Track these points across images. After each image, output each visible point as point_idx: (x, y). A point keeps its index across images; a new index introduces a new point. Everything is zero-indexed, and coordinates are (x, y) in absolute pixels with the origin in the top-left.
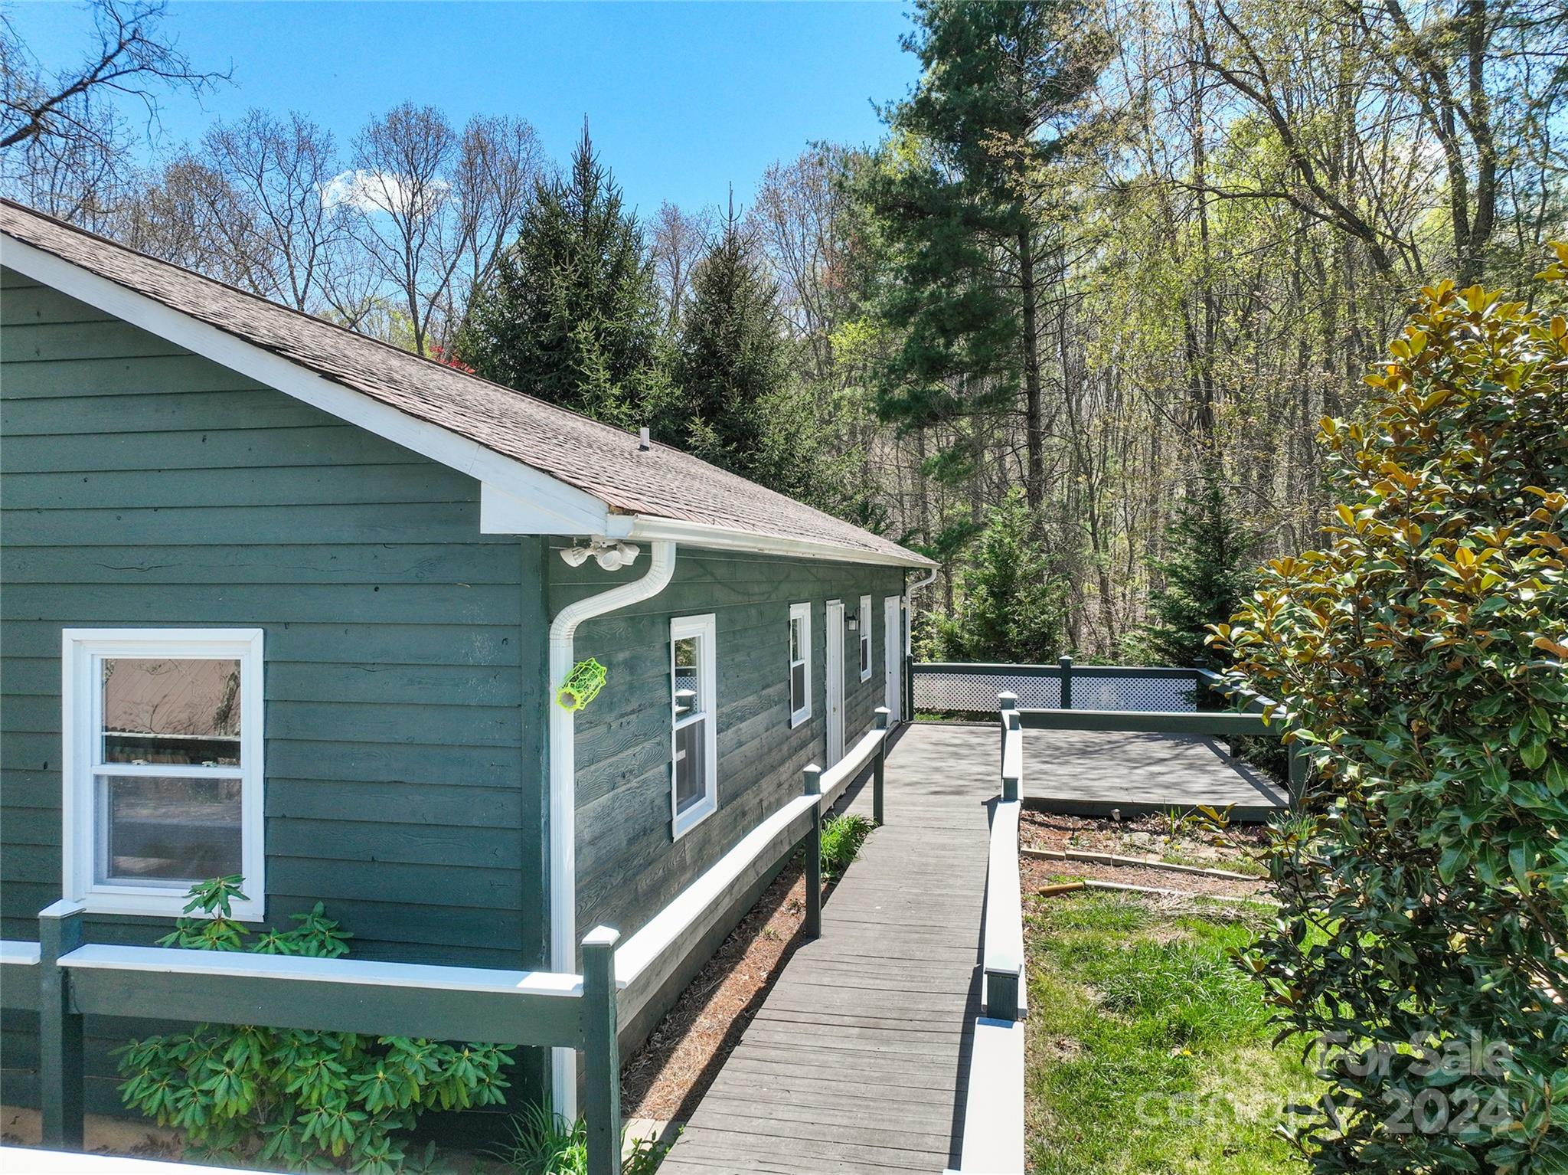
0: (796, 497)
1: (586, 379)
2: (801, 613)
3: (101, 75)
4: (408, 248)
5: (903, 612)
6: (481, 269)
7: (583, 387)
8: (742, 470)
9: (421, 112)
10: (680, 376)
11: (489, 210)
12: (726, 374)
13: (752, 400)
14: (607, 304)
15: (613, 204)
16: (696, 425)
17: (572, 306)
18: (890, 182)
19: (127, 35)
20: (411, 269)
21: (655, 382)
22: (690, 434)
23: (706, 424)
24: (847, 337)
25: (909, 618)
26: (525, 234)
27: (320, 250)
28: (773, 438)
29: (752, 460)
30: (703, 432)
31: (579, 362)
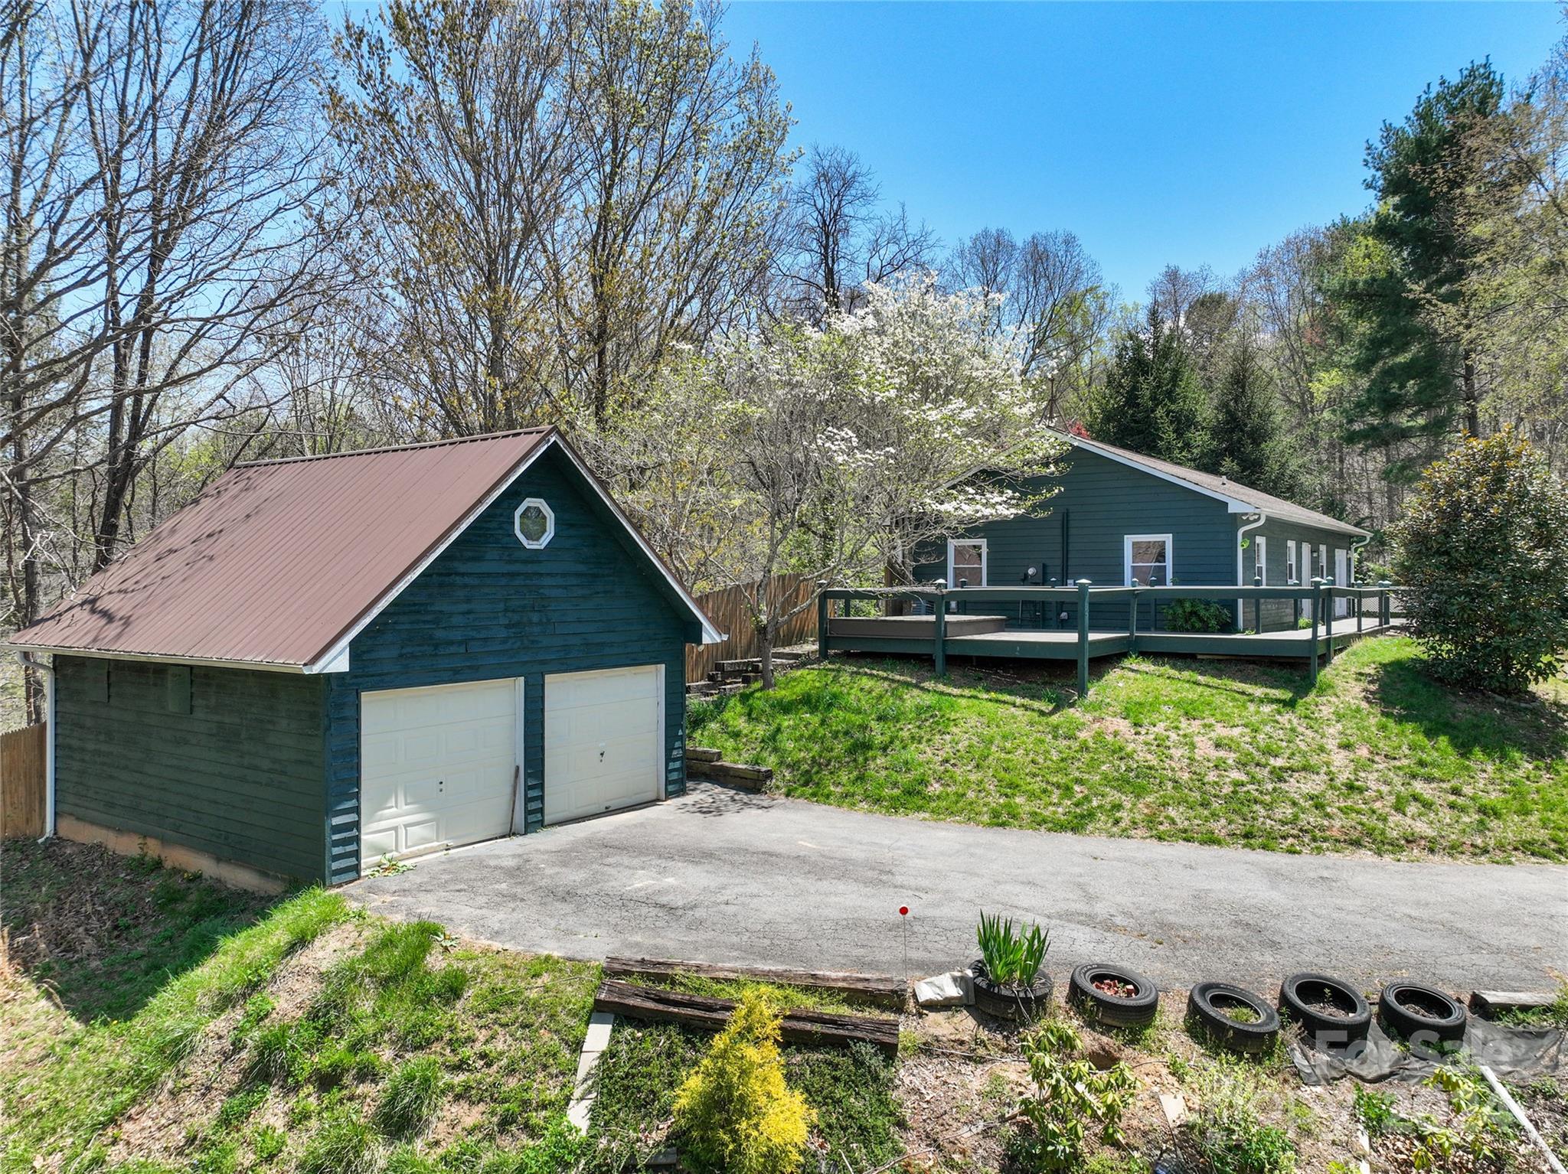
0: (1286, 499)
1: (1162, 439)
2: (1291, 544)
5: (1349, 560)
7: (1161, 443)
8: (1252, 485)
10: (1215, 433)
12: (1242, 430)
13: (1259, 445)
14: (1170, 395)
16: (1226, 461)
17: (1152, 400)
21: (1201, 438)
23: (1231, 460)
24: (1325, 383)
25: (1354, 563)
28: (1273, 467)
29: (1258, 479)
30: (1228, 463)
31: (1157, 429)
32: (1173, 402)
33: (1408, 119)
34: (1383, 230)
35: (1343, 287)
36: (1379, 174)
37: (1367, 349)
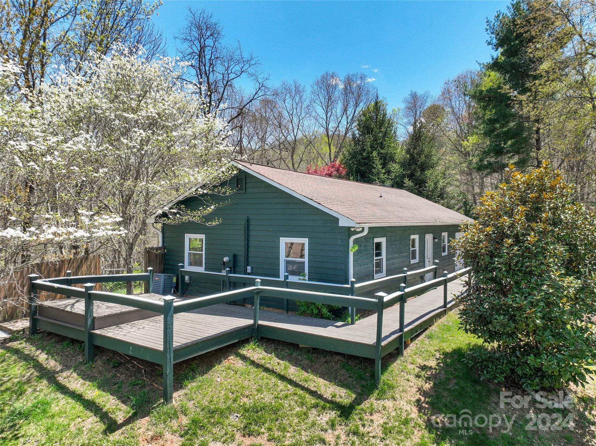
1: (374, 168)
2: (415, 237)
3: (255, 97)
4: (327, 118)
6: (349, 121)
7: (374, 170)
8: (420, 193)
9: (331, 73)
10: (403, 165)
11: (352, 104)
12: (416, 164)
13: (424, 172)
14: (381, 145)
15: (384, 115)
16: (406, 181)
17: (371, 147)
18: (482, 91)
19: (261, 86)
20: (327, 124)
21: (395, 167)
22: (405, 183)
23: (409, 180)
26: (359, 125)
27: (301, 121)
28: (430, 184)
30: (408, 182)
31: (373, 163)
32: (382, 149)
33: (508, 8)
34: (495, 65)
35: (475, 93)
36: (493, 36)
37: (487, 124)
